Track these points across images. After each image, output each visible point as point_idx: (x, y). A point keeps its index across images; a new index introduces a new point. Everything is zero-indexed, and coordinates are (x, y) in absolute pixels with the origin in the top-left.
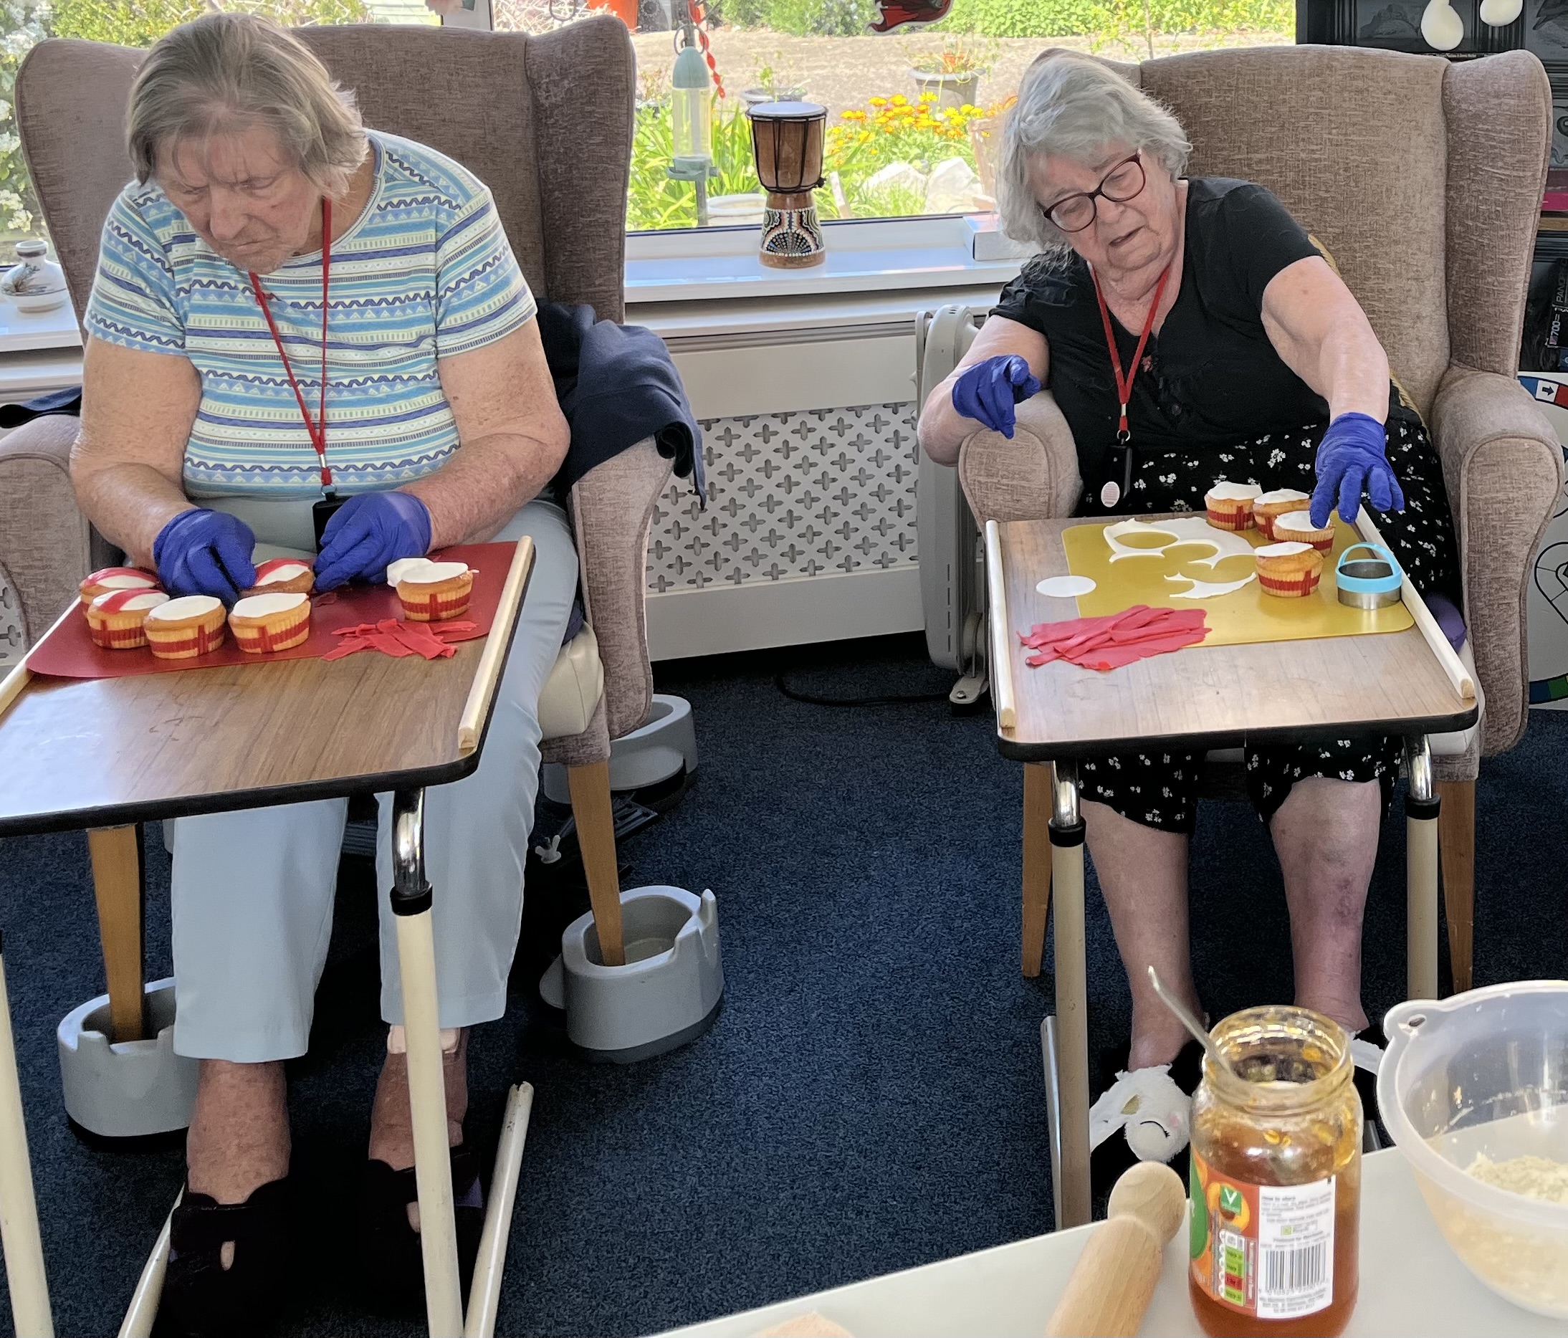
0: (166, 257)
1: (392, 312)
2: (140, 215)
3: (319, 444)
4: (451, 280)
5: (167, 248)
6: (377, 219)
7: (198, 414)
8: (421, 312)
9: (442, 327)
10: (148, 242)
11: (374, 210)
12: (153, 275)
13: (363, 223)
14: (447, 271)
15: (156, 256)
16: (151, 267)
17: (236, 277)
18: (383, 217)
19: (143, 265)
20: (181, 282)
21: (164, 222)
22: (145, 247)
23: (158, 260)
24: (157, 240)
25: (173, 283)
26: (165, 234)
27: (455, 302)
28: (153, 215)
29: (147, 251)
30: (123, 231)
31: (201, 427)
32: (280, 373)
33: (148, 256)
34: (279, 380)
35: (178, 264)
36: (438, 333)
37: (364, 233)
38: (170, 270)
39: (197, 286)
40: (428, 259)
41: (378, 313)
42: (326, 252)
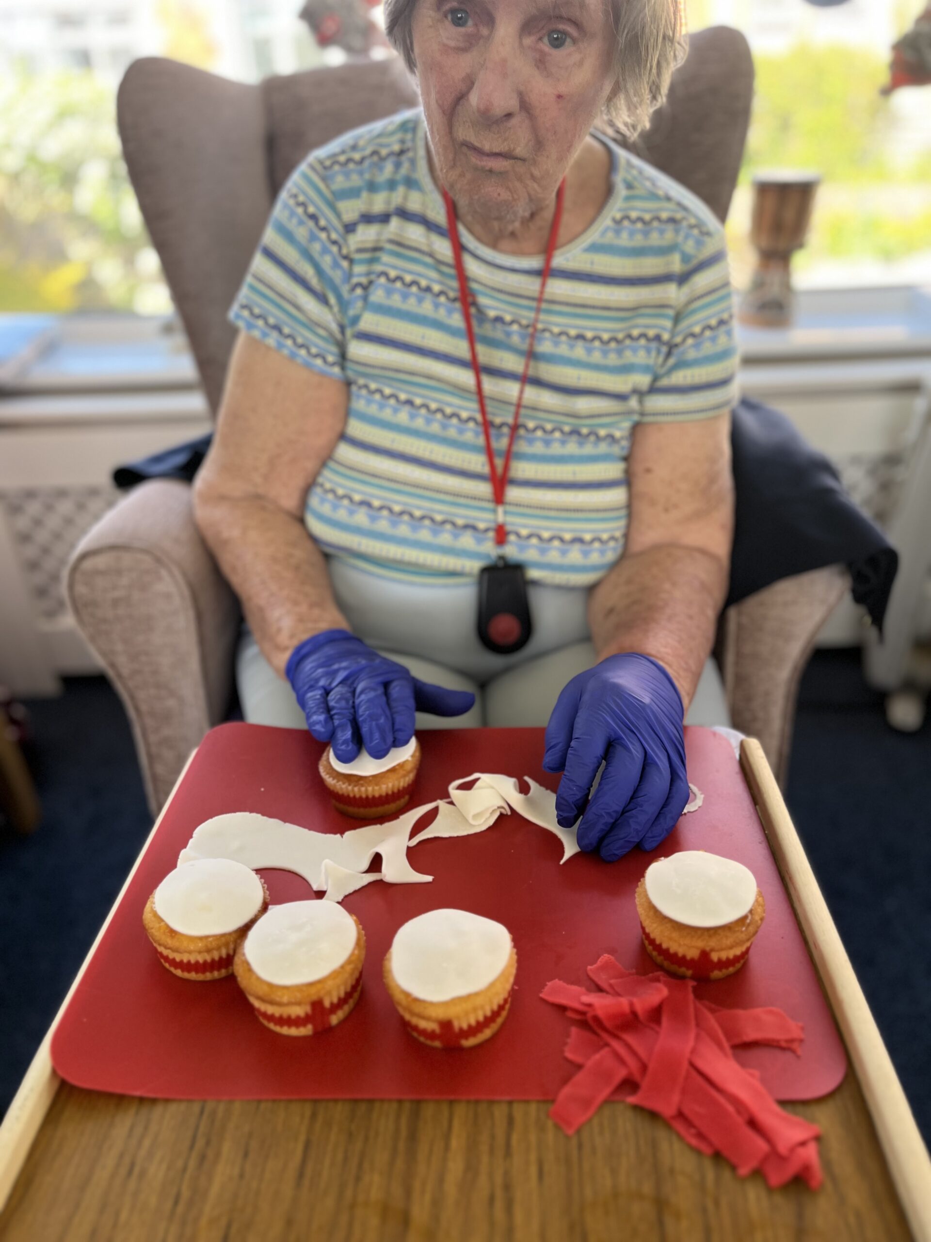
0: (345, 240)
1: (605, 353)
2: (324, 179)
3: (499, 498)
4: (697, 323)
5: (350, 228)
6: (610, 235)
7: (343, 437)
8: (641, 357)
9: (664, 382)
10: (327, 217)
11: (608, 222)
12: (326, 262)
13: (593, 235)
14: (694, 311)
15: (334, 236)
16: (325, 251)
17: (433, 274)
18: (618, 232)
19: (316, 247)
20: (360, 275)
21: (353, 193)
22: (323, 223)
23: (334, 242)
24: (338, 215)
25: (349, 275)
26: (350, 209)
27: (692, 354)
28: (340, 182)
29: (323, 229)
30: (301, 198)
31: (344, 452)
32: (469, 408)
33: (323, 235)
34: (464, 415)
35: (360, 250)
36: (653, 390)
37: (595, 248)
38: (346, 257)
39: (383, 280)
40: (672, 293)
41: (589, 351)
42: (548, 260)
